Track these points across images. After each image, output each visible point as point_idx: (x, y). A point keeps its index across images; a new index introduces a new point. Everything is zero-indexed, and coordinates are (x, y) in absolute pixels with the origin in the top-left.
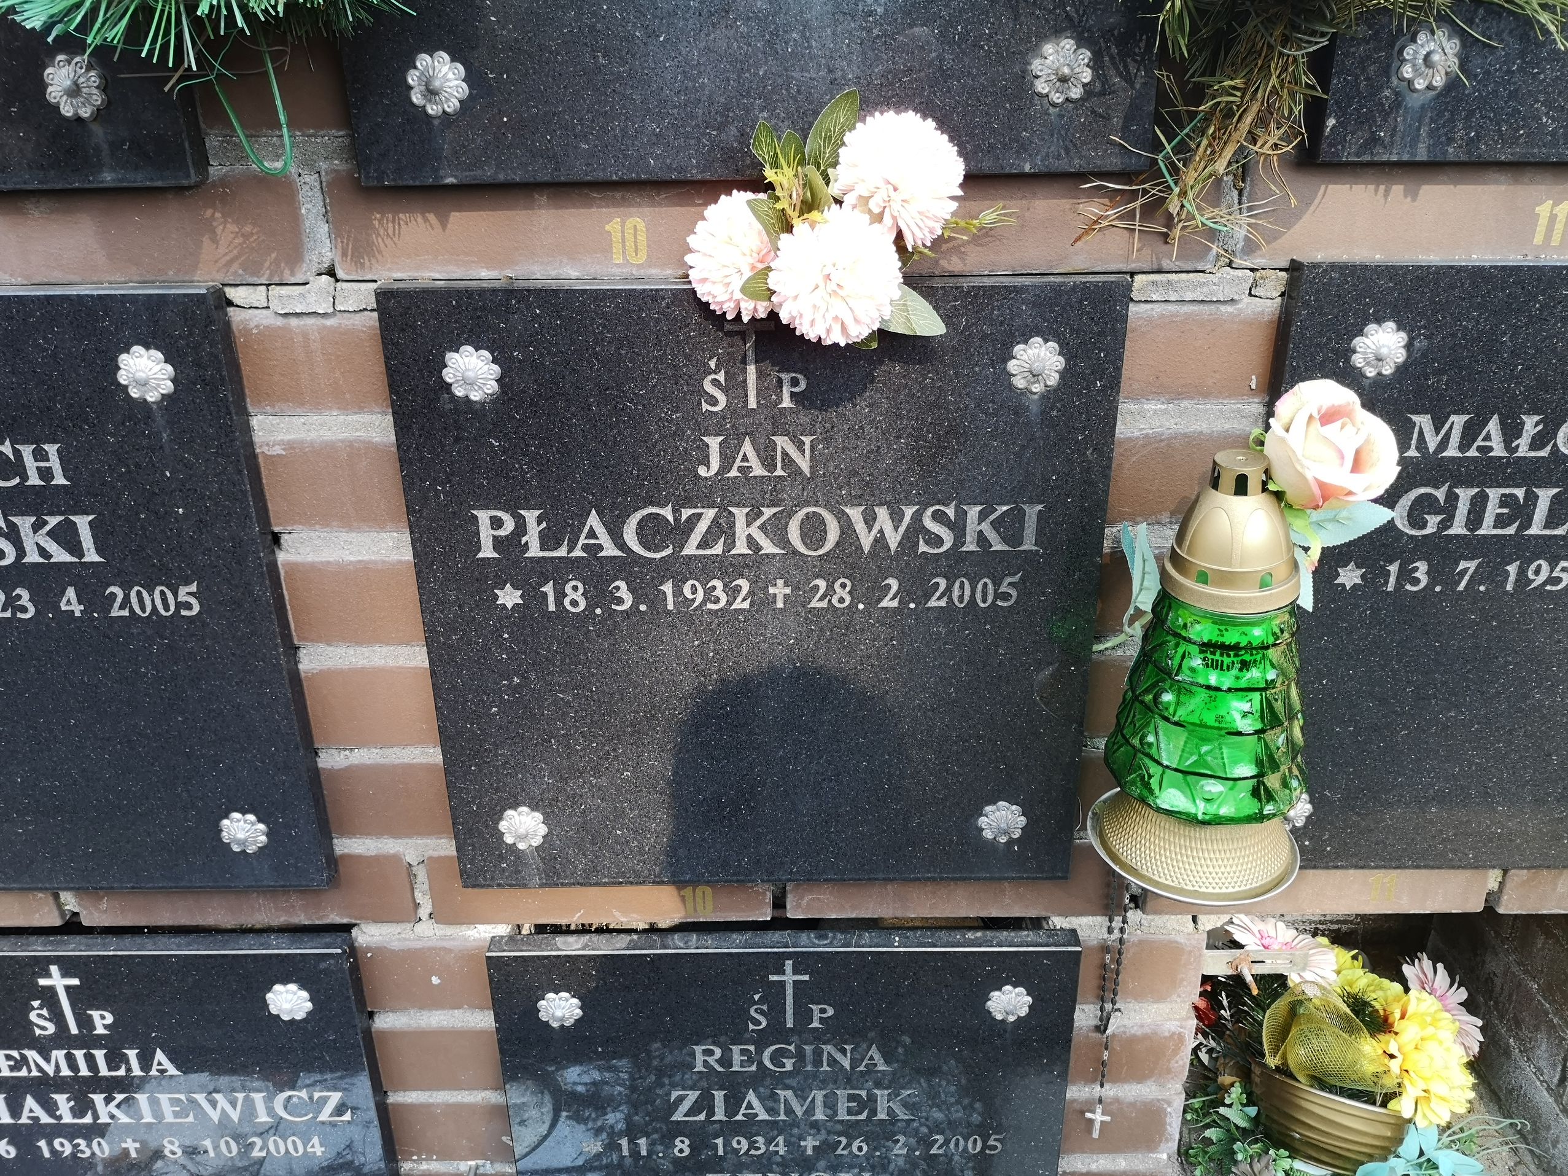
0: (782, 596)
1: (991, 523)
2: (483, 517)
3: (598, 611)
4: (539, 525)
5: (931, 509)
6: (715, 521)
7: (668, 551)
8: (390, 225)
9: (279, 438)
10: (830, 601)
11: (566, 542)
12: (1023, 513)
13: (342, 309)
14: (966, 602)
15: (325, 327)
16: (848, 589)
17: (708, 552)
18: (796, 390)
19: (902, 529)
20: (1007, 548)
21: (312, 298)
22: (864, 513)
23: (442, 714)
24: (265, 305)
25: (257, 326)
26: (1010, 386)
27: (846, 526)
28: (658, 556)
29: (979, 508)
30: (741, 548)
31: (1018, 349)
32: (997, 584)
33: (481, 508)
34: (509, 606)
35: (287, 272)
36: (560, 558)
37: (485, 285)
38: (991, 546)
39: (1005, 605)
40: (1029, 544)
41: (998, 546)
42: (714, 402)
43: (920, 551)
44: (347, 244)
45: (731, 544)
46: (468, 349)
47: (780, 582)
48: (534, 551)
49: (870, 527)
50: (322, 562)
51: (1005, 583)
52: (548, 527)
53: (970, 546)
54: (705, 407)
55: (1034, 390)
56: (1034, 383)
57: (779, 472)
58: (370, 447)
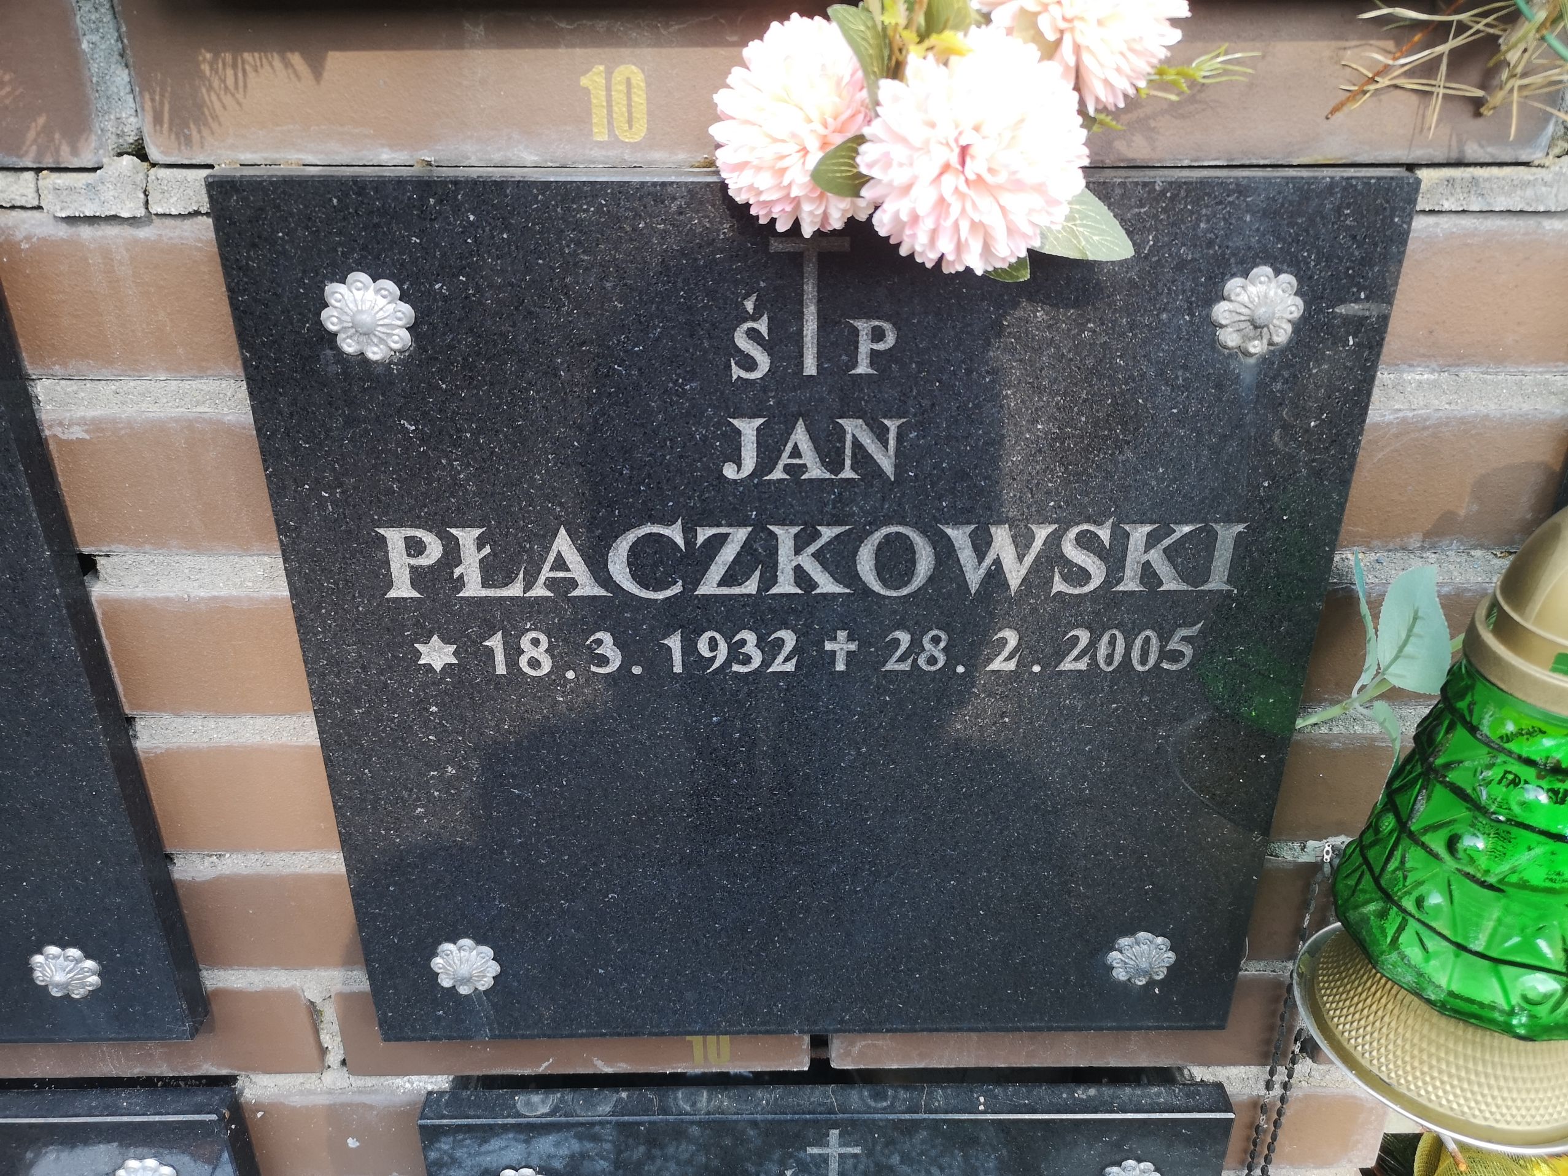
0: (843, 653)
1: (1165, 550)
2: (395, 538)
3: (570, 675)
4: (479, 550)
5: (1076, 530)
6: (747, 546)
7: (677, 589)
8: (230, 72)
9: (79, 414)
10: (915, 661)
11: (521, 576)
12: (1213, 536)
13: (160, 211)
14: (1116, 663)
15: (136, 241)
16: (942, 645)
17: (736, 590)
18: (880, 346)
19: (1029, 559)
20: (1184, 587)
21: (108, 193)
22: (973, 536)
23: (344, 816)
24: (35, 203)
25: (28, 238)
26: (1214, 343)
27: (945, 552)
28: (660, 596)
29: (1148, 528)
30: (785, 585)
31: (1234, 285)
32: (1164, 638)
33: (391, 525)
34: (438, 666)
35: (65, 149)
36: (512, 599)
37: (387, 173)
38: (1161, 583)
39: (1174, 667)
40: (1217, 582)
41: (1171, 584)
42: (749, 364)
43: (1054, 591)
44: (162, 103)
45: (770, 579)
46: (360, 278)
47: (842, 635)
48: (473, 588)
49: (981, 555)
50: (157, 599)
51: (1177, 637)
52: (494, 554)
53: (1130, 583)
54: (737, 372)
55: (1252, 350)
56: (1254, 339)
57: (848, 473)
58: (220, 430)
